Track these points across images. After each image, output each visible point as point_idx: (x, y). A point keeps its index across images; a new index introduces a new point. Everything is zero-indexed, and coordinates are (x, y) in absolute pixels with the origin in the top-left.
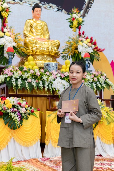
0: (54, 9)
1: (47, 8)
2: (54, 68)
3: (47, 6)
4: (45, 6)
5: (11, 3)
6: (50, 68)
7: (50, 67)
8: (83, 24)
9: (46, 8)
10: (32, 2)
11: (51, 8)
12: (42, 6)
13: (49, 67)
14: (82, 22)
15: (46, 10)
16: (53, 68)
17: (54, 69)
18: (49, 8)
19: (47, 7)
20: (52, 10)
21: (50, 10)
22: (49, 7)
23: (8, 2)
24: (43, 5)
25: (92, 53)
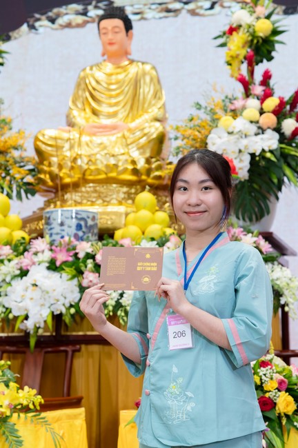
0: (229, 7)
1: (202, 12)
2: (65, 227)
3: (200, 4)
4: (191, 6)
5: (74, 24)
6: (51, 229)
7: (52, 226)
8: (282, 43)
9: (198, 11)
10: (145, 5)
11: (217, 7)
12: (183, 8)
13: (49, 227)
14: (275, 32)
15: (197, 18)
16: (63, 230)
17: (64, 233)
18: (206, 10)
19: (201, 7)
20: (219, 13)
21: (210, 18)
22: (208, 5)
23: (64, 24)
24: (186, 3)
25: (268, 155)
